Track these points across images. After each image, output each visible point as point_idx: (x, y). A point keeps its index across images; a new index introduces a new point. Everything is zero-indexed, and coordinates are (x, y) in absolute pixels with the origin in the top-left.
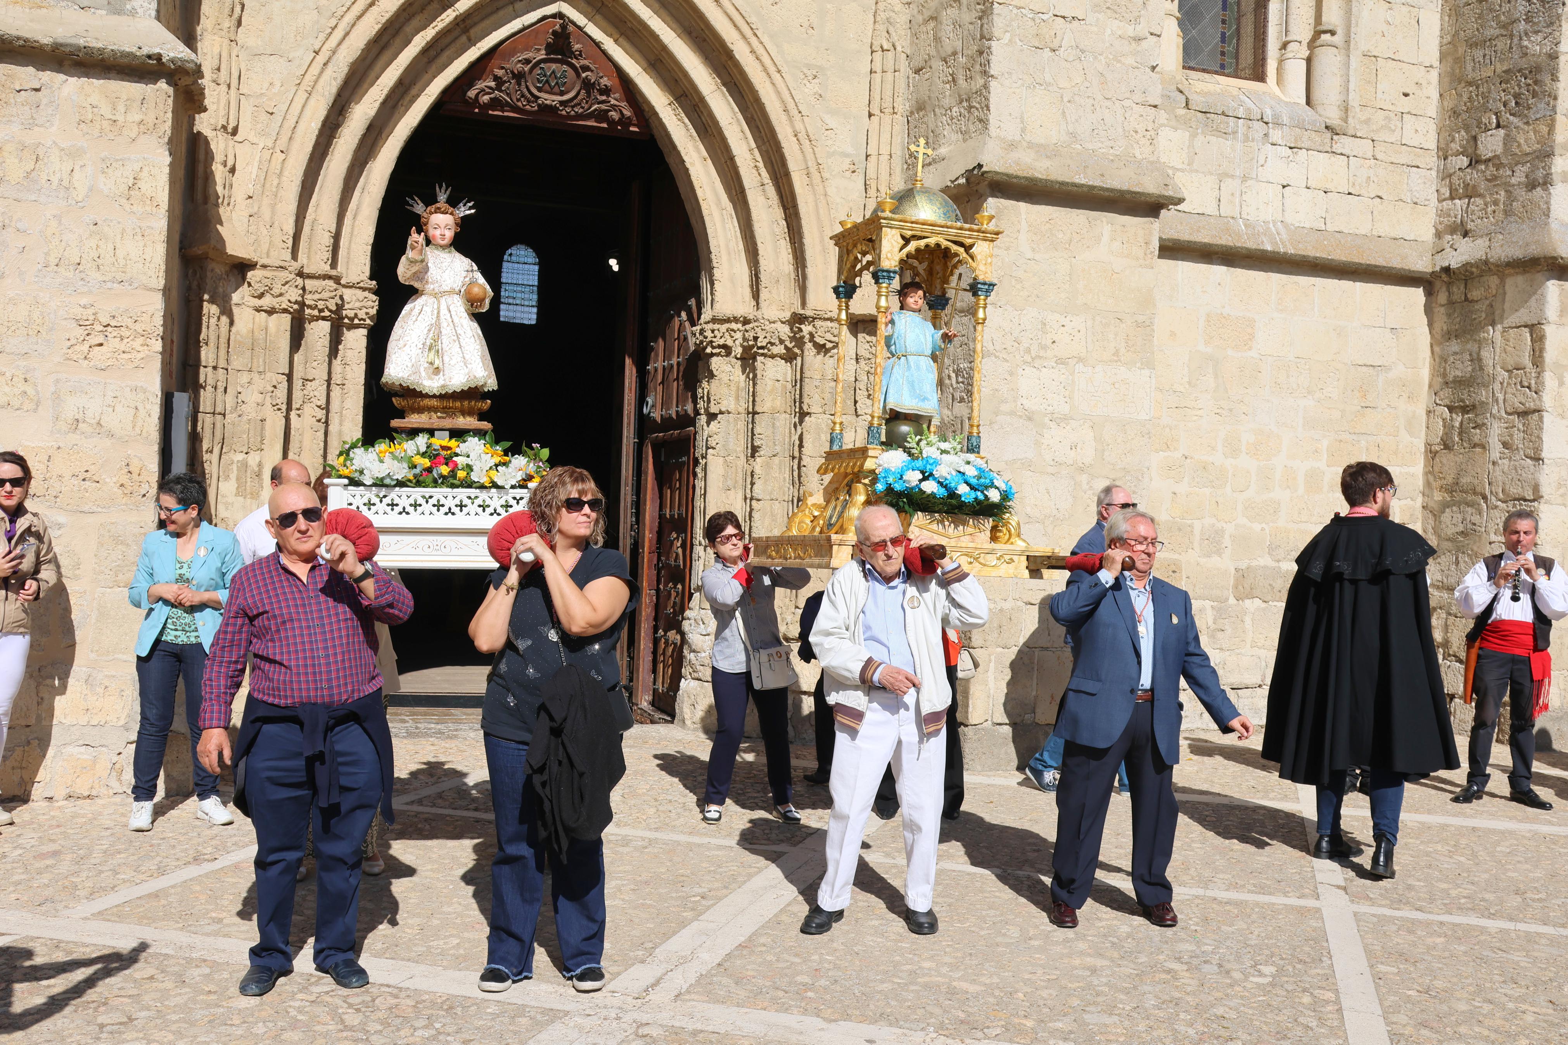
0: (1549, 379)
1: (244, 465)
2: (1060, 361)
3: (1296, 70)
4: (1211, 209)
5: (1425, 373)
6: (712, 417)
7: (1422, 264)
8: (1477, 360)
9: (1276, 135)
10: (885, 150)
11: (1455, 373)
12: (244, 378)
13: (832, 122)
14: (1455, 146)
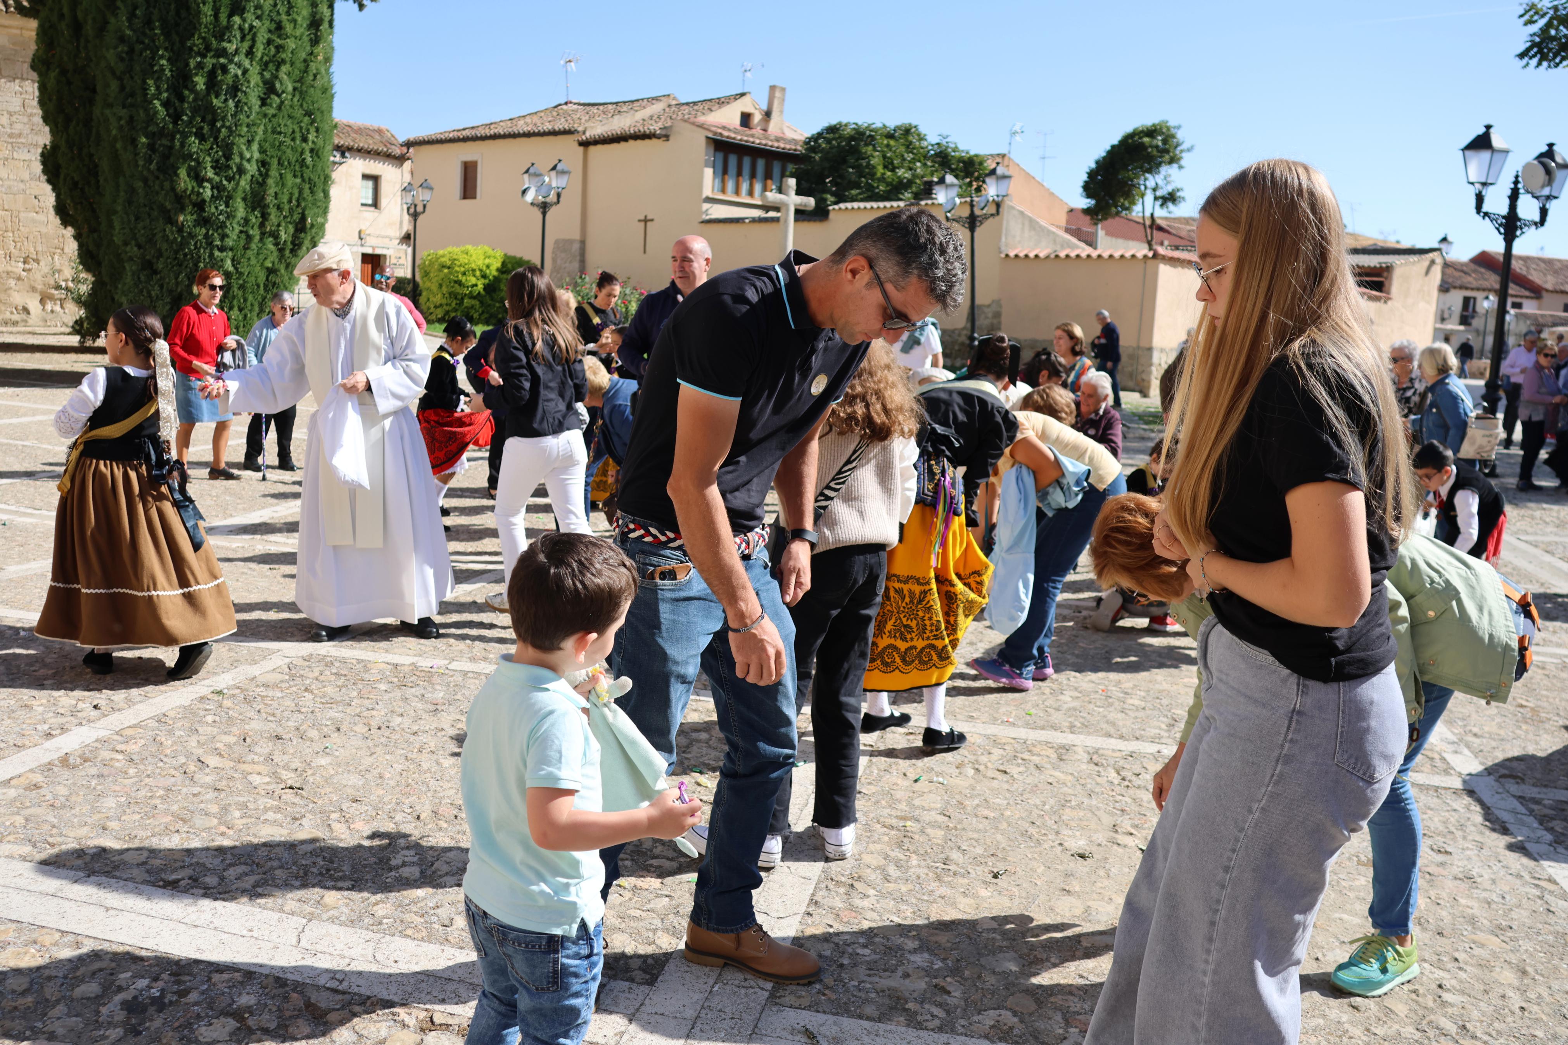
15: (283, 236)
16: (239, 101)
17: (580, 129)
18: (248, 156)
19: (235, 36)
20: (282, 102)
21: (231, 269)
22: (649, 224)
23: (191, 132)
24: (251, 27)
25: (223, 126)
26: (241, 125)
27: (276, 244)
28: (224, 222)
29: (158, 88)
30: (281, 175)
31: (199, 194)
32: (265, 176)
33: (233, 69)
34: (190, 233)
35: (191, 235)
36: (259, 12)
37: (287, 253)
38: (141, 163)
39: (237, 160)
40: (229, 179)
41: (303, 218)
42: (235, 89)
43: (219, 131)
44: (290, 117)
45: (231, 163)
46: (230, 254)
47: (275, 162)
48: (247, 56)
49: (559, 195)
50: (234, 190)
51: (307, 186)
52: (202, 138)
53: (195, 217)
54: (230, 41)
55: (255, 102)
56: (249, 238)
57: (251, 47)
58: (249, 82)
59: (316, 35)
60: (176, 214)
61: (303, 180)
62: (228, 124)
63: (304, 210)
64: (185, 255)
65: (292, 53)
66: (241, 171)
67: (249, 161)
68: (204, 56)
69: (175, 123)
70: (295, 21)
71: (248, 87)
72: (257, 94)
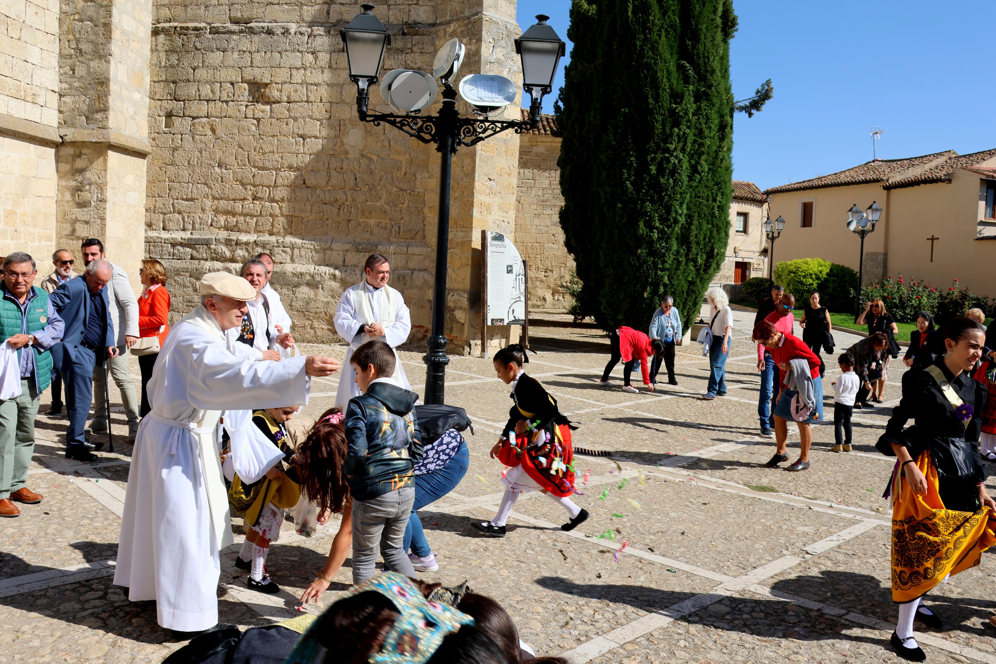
15: (700, 261)
16: (676, 179)
17: (885, 178)
18: (680, 212)
19: (674, 140)
20: (702, 178)
21: (667, 282)
22: (935, 241)
23: (647, 199)
24: (684, 133)
25: (666, 195)
26: (676, 194)
27: (695, 266)
28: (664, 253)
29: (629, 174)
30: (699, 223)
31: (650, 236)
32: (691, 224)
33: (673, 160)
34: (644, 261)
35: (645, 262)
36: (689, 124)
37: (701, 271)
38: (617, 219)
39: (674, 215)
40: (668, 227)
41: (712, 250)
42: (673, 172)
43: (663, 198)
44: (706, 187)
45: (670, 217)
46: (667, 273)
47: (696, 215)
48: (681, 152)
49: (873, 226)
50: (671, 233)
51: (715, 229)
52: (653, 202)
53: (647, 250)
54: (671, 143)
55: (685, 179)
56: (679, 263)
57: (684, 146)
58: (682, 167)
59: (723, 135)
60: (637, 250)
61: (713, 226)
62: (669, 193)
63: (713, 244)
64: (641, 273)
65: (708, 147)
66: (676, 221)
67: (680, 215)
68: (656, 153)
69: (638, 195)
70: (710, 128)
71: (682, 170)
72: (686, 174)
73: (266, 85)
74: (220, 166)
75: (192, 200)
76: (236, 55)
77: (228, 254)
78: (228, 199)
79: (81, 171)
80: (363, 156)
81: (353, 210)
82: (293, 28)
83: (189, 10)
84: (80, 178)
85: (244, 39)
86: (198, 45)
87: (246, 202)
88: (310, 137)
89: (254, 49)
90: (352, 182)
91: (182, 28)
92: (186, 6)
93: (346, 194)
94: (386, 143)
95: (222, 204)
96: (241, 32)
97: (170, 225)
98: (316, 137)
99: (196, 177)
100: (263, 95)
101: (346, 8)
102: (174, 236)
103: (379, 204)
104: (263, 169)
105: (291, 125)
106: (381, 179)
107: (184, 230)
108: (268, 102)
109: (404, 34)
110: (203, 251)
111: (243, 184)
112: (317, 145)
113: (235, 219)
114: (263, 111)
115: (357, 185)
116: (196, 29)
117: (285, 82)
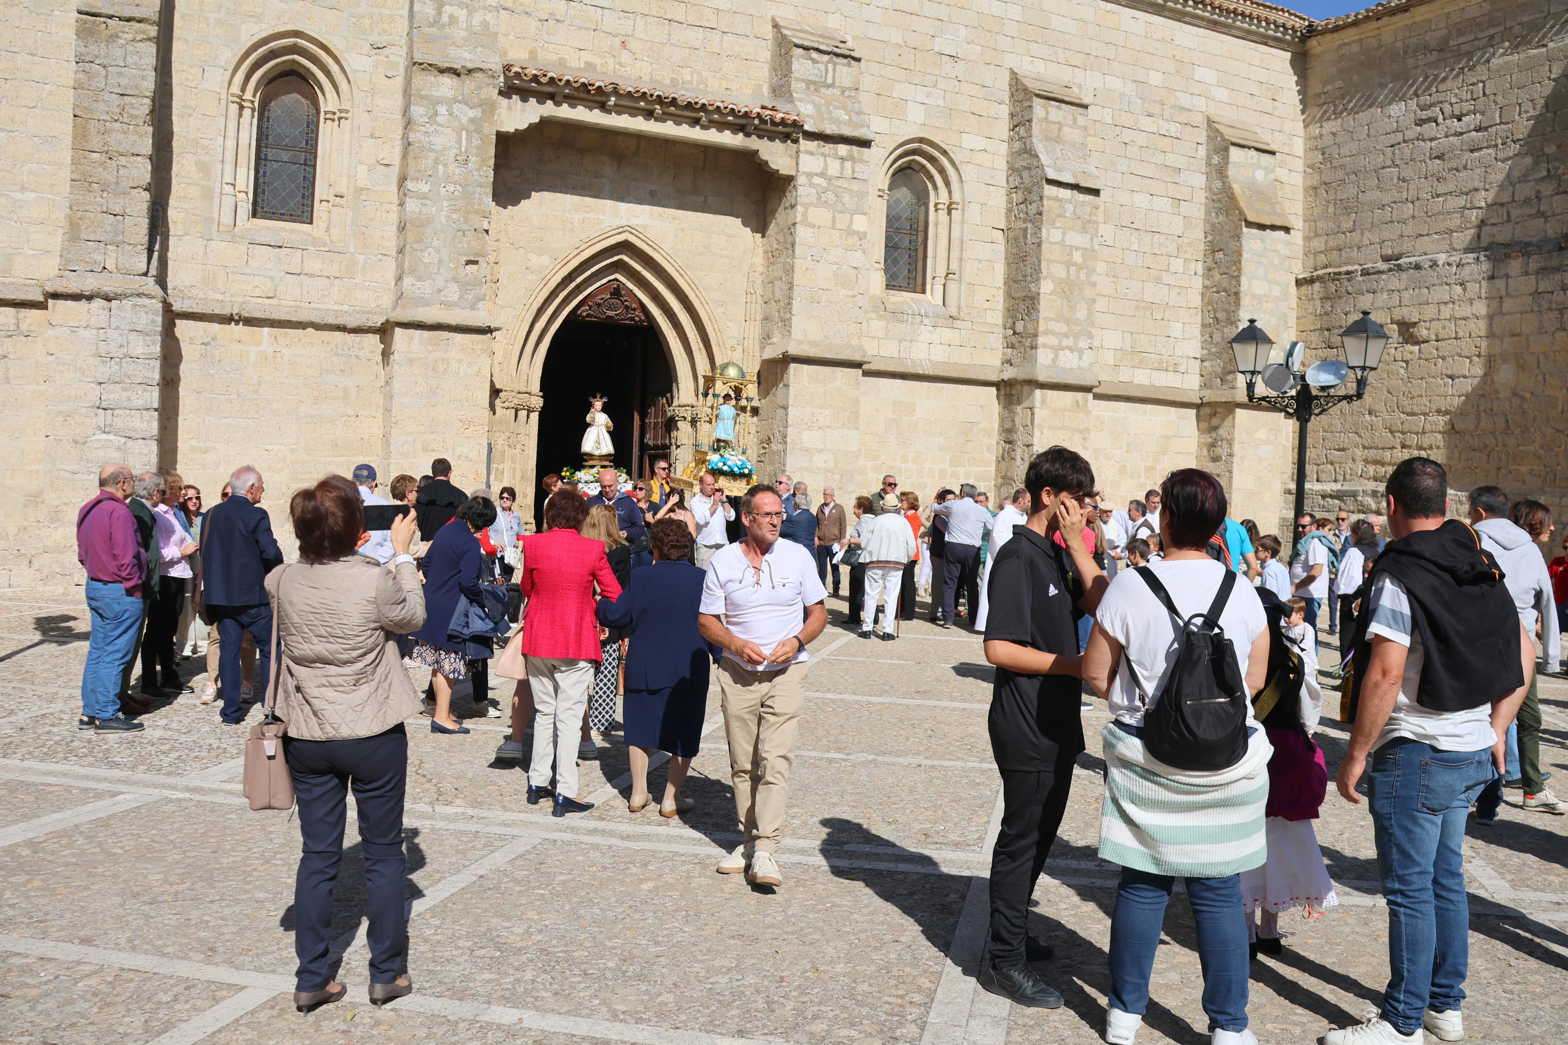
0: (1037, 432)
1: (497, 469)
2: (820, 428)
3: (939, 289)
4: (896, 355)
5: (996, 425)
6: (678, 447)
7: (994, 377)
8: (1013, 421)
9: (926, 321)
10: (751, 336)
11: (1006, 426)
12: (498, 435)
13: (729, 324)
14: (1008, 325)
73: (1416, 323)
74: (1370, 413)
75: (1343, 450)
76: (1385, 296)
77: (1374, 506)
78: (1377, 448)
79: (1215, 428)
80: (1515, 394)
81: (1503, 457)
82: (1442, 258)
83: (1343, 254)
84: (1214, 435)
85: (1393, 278)
86: (1350, 289)
87: (1395, 451)
88: (1459, 377)
89: (1403, 287)
90: (1503, 425)
91: (1335, 273)
92: (1340, 250)
93: (1496, 438)
94: (1540, 379)
95: (1372, 454)
96: (1390, 270)
97: (1323, 477)
98: (1465, 377)
99: (1347, 426)
100: (1412, 335)
101: (1499, 228)
102: (1325, 488)
103: (1532, 448)
104: (1412, 414)
105: (1439, 366)
106: (1534, 420)
107: (1335, 481)
108: (1417, 343)
109: (1561, 249)
110: (1350, 504)
111: (1392, 432)
112: (1467, 386)
113: (1383, 470)
114: (1411, 353)
115: (1508, 427)
116: (1348, 273)
117: (1433, 320)
